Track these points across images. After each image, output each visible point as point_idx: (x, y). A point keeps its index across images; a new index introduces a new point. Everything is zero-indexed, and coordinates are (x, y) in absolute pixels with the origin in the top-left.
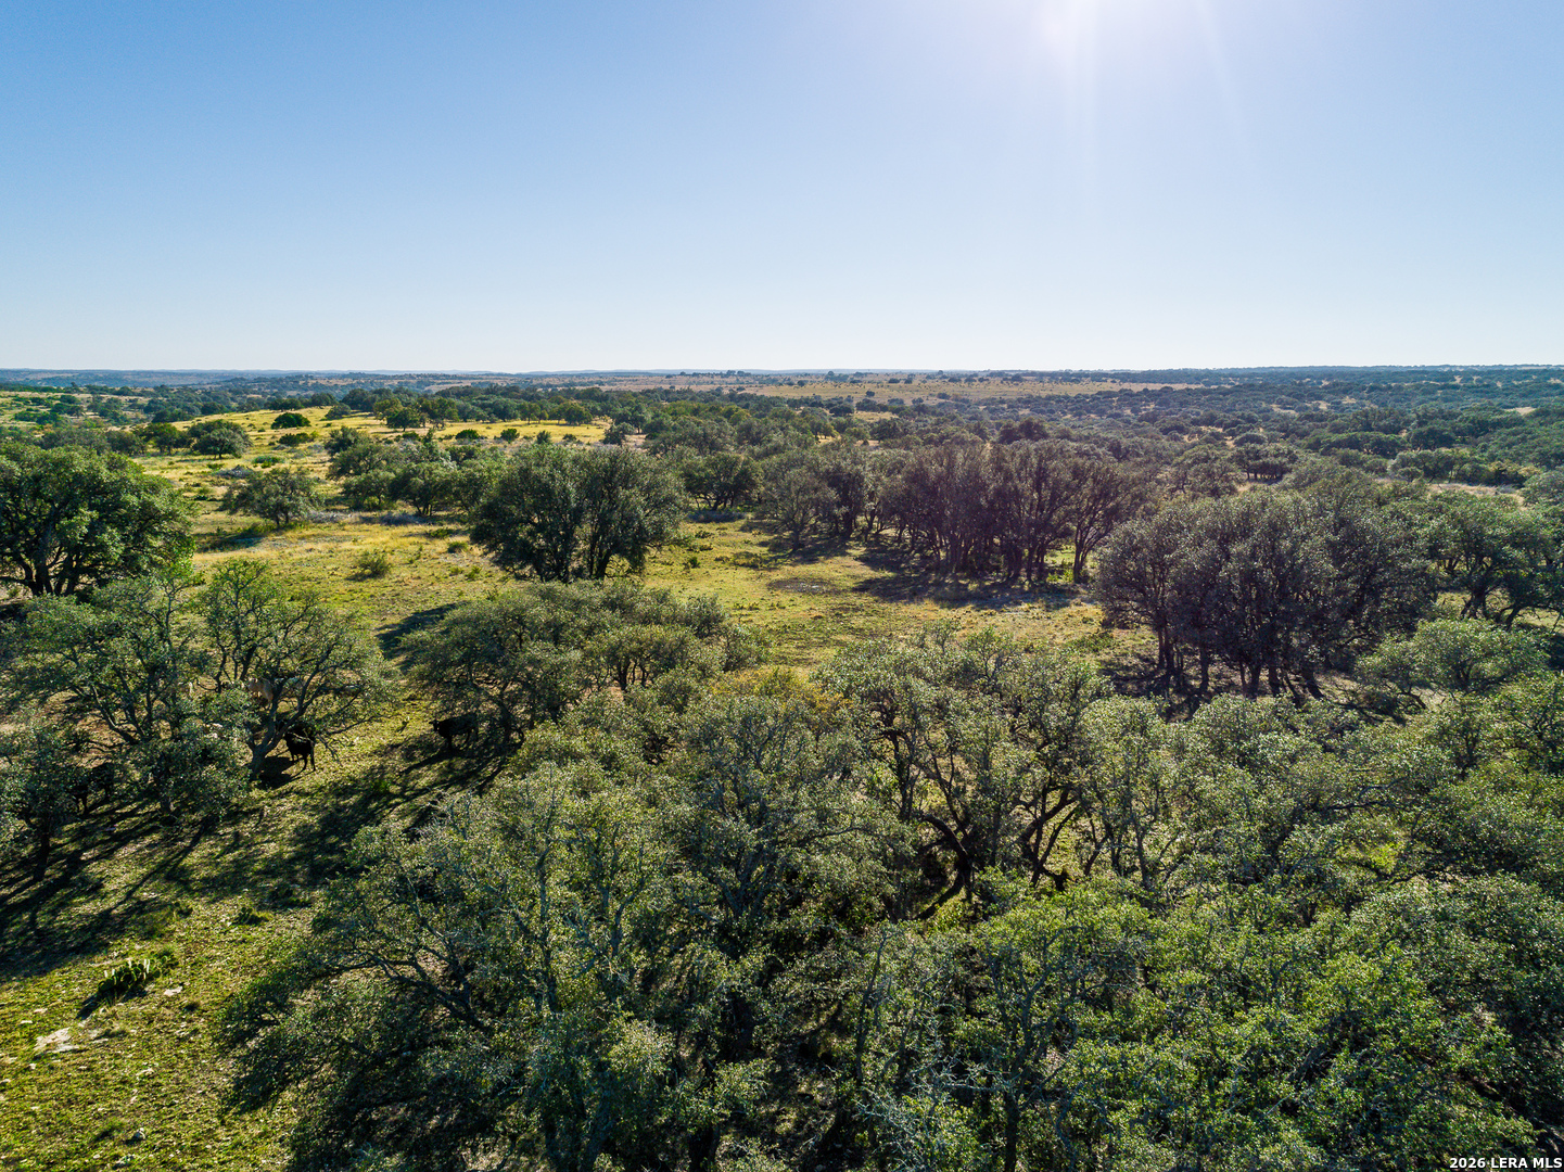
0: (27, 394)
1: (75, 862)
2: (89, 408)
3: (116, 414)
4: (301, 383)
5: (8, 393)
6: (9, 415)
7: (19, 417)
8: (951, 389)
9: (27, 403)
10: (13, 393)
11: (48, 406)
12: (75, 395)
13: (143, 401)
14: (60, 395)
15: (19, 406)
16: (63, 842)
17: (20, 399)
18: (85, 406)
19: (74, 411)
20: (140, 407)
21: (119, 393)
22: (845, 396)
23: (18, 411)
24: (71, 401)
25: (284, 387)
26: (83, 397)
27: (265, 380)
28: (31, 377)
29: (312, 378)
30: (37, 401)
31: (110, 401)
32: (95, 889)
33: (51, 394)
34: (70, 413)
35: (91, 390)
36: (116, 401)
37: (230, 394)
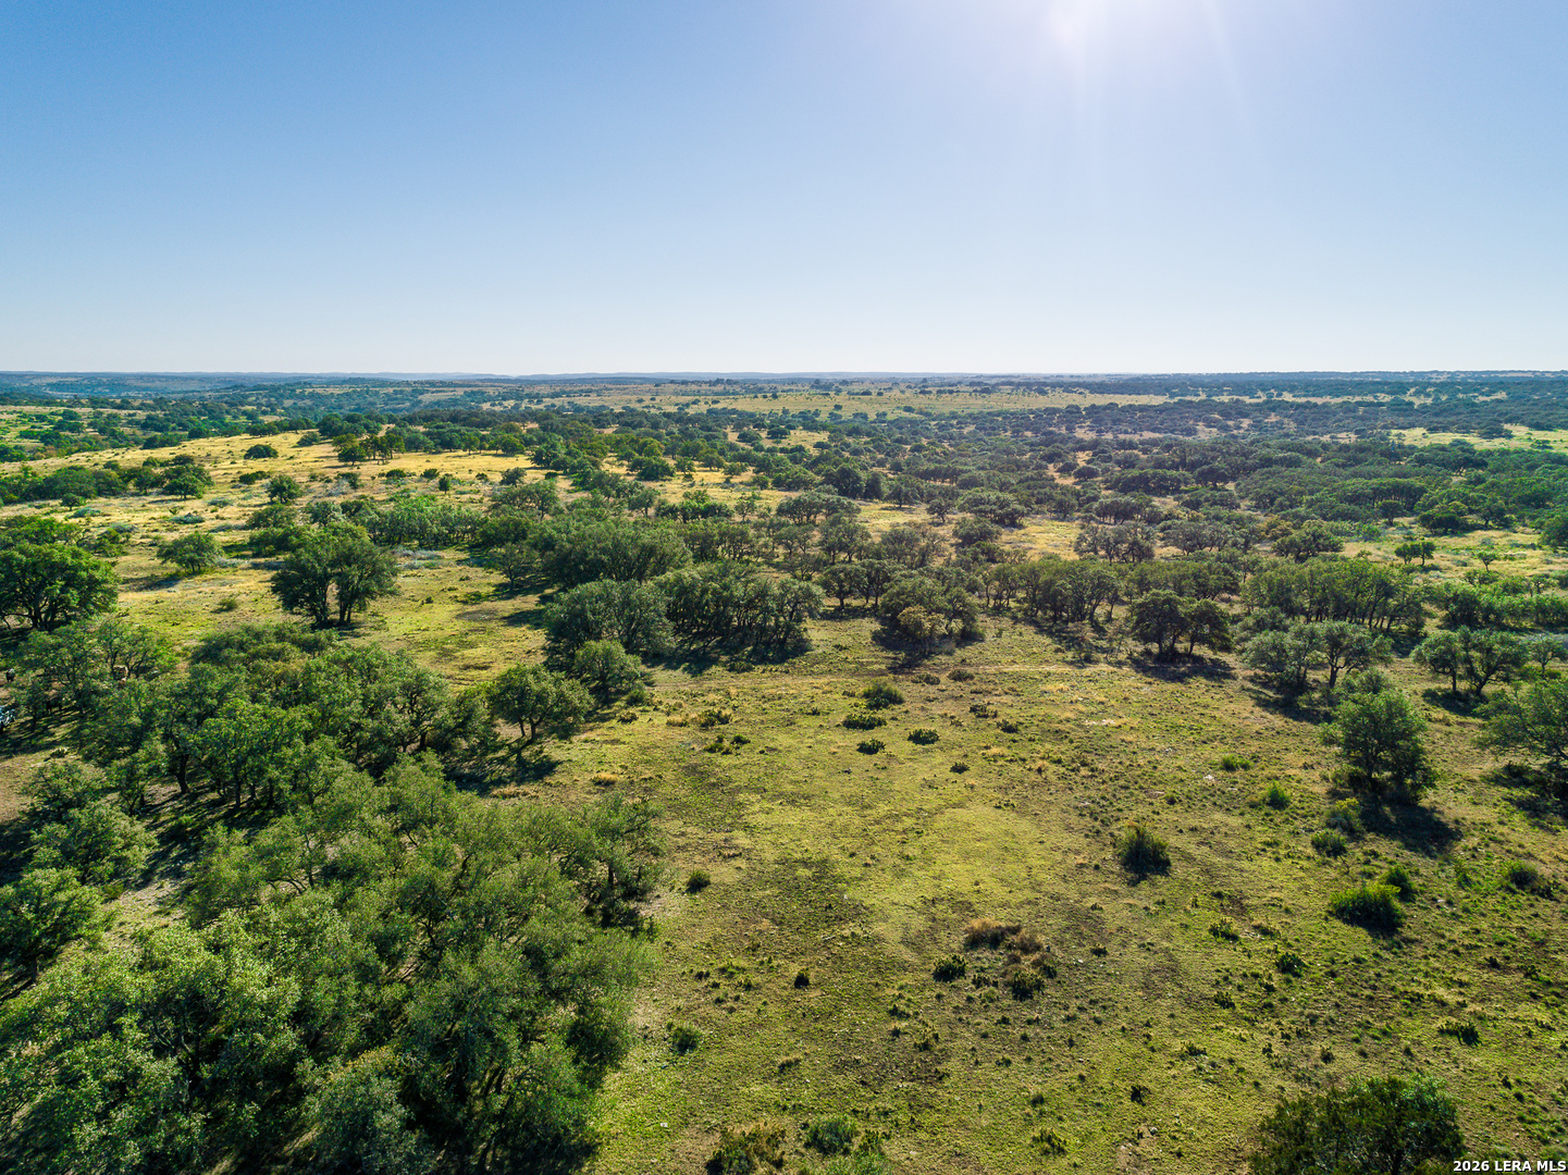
0: (31, 409)
1: (45, 728)
2: (90, 425)
3: (114, 431)
4: (298, 391)
5: (13, 408)
6: (14, 433)
7: (24, 435)
8: (920, 402)
9: (31, 420)
10: (18, 408)
11: (51, 422)
12: (77, 410)
13: (141, 415)
14: (62, 409)
15: (23, 423)
16: (42, 723)
17: (24, 416)
18: (85, 423)
19: (75, 428)
20: (137, 423)
21: (120, 407)
22: (813, 409)
23: (24, 428)
24: (72, 416)
25: (282, 396)
26: (84, 412)
27: (264, 388)
28: (35, 382)
29: (310, 385)
30: (41, 418)
31: (109, 416)
32: (52, 735)
33: (54, 409)
34: (72, 430)
35: (94, 403)
36: (115, 416)
37: (225, 406)
